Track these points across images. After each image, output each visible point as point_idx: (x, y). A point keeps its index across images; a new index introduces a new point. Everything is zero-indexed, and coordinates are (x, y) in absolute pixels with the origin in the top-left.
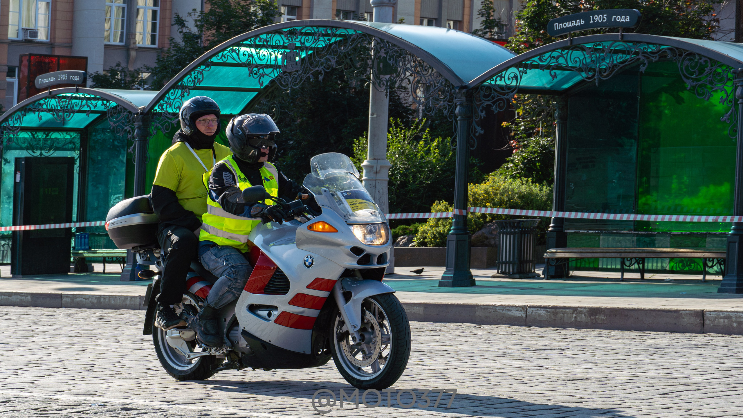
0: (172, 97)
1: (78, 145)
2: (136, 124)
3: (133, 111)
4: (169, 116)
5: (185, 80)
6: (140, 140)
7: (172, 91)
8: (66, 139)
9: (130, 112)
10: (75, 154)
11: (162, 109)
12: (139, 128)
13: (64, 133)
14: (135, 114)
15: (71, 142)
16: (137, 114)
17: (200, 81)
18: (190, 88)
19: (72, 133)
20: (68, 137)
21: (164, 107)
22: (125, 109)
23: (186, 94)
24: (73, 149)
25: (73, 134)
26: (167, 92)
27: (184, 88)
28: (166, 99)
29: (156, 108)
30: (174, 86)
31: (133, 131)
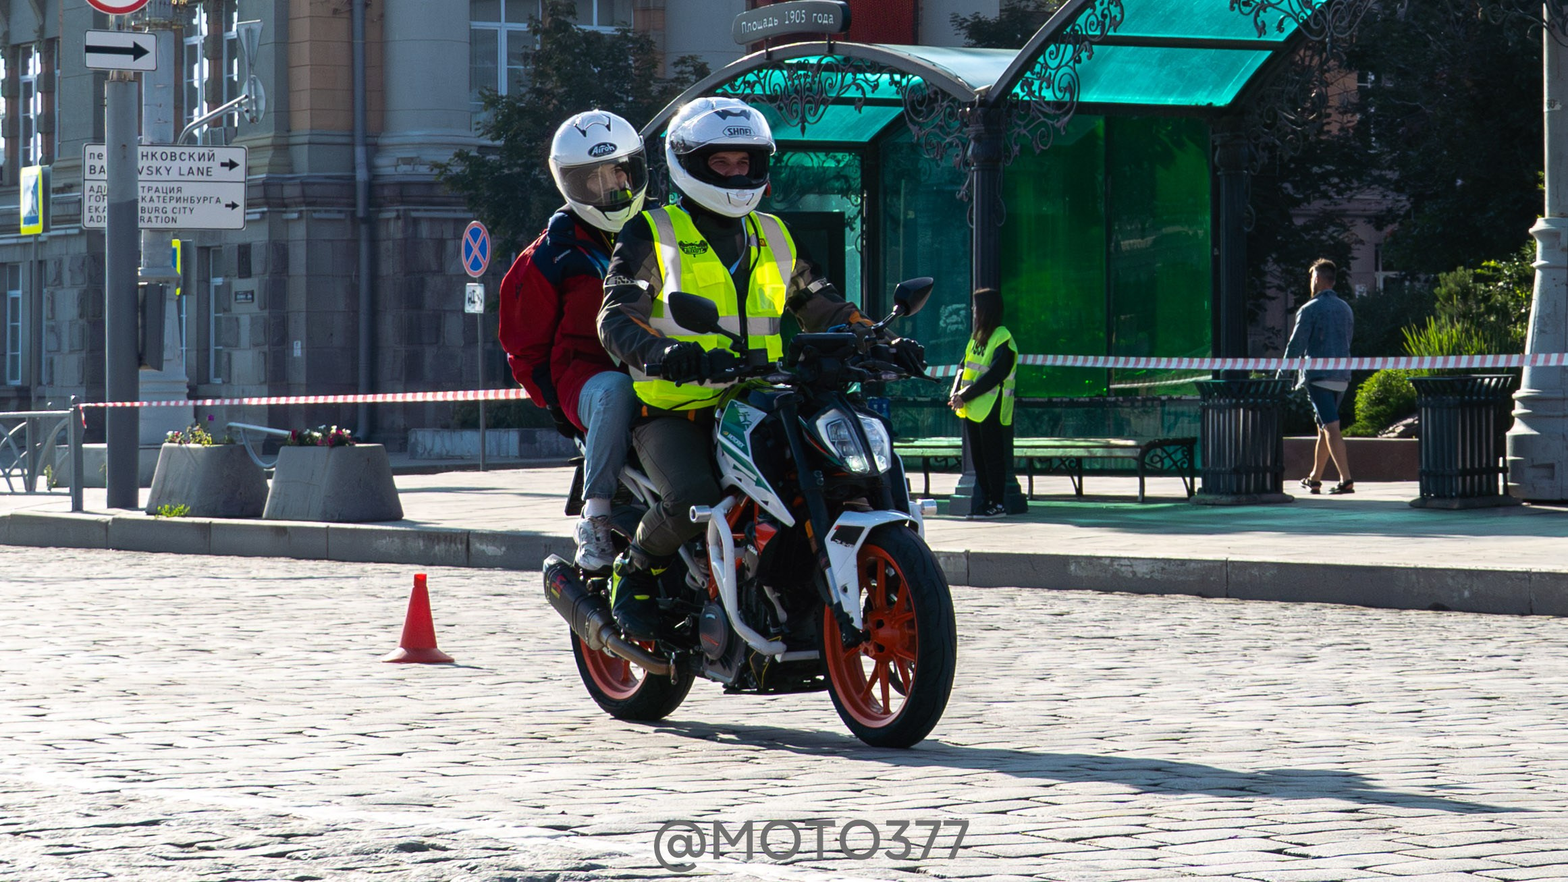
0: (1053, 64)
1: (857, 183)
2: (971, 131)
3: (963, 99)
4: (1047, 110)
5: (1081, 20)
6: (982, 169)
7: (1052, 48)
8: (825, 170)
9: (954, 100)
10: (849, 206)
11: (1031, 93)
12: (978, 139)
13: (822, 156)
14: (965, 105)
15: (840, 175)
16: (972, 105)
17: (1116, 24)
18: (1093, 41)
19: (839, 156)
20: (831, 164)
21: (1035, 87)
22: (945, 95)
23: (1084, 55)
24: (845, 192)
25: (845, 158)
26: (1041, 50)
27: (1079, 40)
28: (1038, 68)
29: (1017, 89)
30: (1057, 37)
31: (965, 147)
